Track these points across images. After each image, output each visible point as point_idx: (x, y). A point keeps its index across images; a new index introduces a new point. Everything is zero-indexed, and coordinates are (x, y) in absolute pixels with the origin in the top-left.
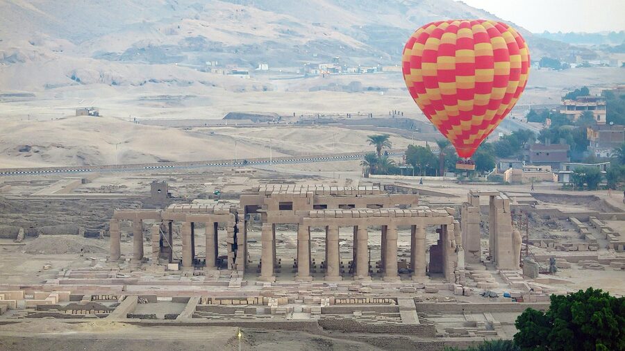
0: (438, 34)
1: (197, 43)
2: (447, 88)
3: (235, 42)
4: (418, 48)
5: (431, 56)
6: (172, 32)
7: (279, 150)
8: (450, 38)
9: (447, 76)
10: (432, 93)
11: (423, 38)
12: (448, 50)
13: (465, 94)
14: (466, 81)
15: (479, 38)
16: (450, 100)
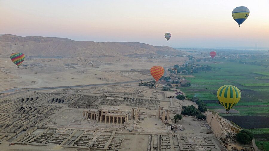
0: (154, 68)
1: (136, 54)
2: (155, 74)
3: (140, 54)
4: (152, 70)
5: (154, 71)
6: (133, 53)
7: (132, 79)
8: (156, 69)
9: (155, 73)
10: (154, 75)
11: (153, 68)
12: (155, 70)
13: (157, 75)
14: (157, 74)
15: (159, 69)
16: (156, 75)
